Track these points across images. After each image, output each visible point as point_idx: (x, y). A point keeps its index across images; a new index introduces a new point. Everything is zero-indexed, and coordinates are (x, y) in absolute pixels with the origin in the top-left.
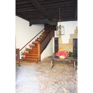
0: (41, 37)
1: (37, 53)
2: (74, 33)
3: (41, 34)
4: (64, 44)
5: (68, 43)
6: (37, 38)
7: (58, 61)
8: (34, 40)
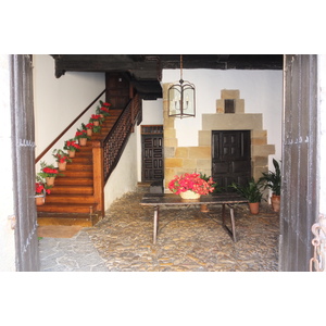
0: (96, 123)
1: (92, 186)
2: (214, 112)
3: (93, 111)
4: (182, 148)
5: (197, 145)
6: (83, 125)
7: (163, 211)
8: (71, 135)
